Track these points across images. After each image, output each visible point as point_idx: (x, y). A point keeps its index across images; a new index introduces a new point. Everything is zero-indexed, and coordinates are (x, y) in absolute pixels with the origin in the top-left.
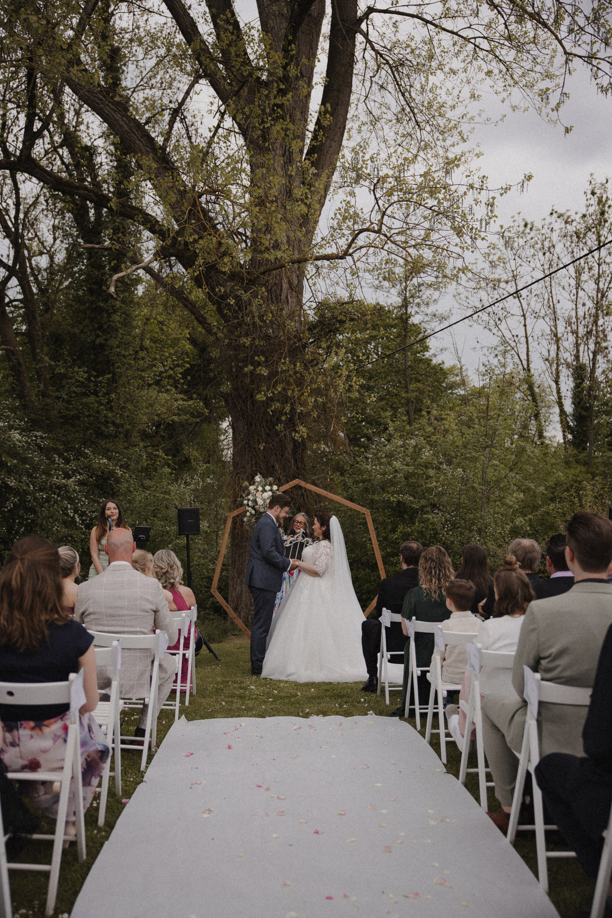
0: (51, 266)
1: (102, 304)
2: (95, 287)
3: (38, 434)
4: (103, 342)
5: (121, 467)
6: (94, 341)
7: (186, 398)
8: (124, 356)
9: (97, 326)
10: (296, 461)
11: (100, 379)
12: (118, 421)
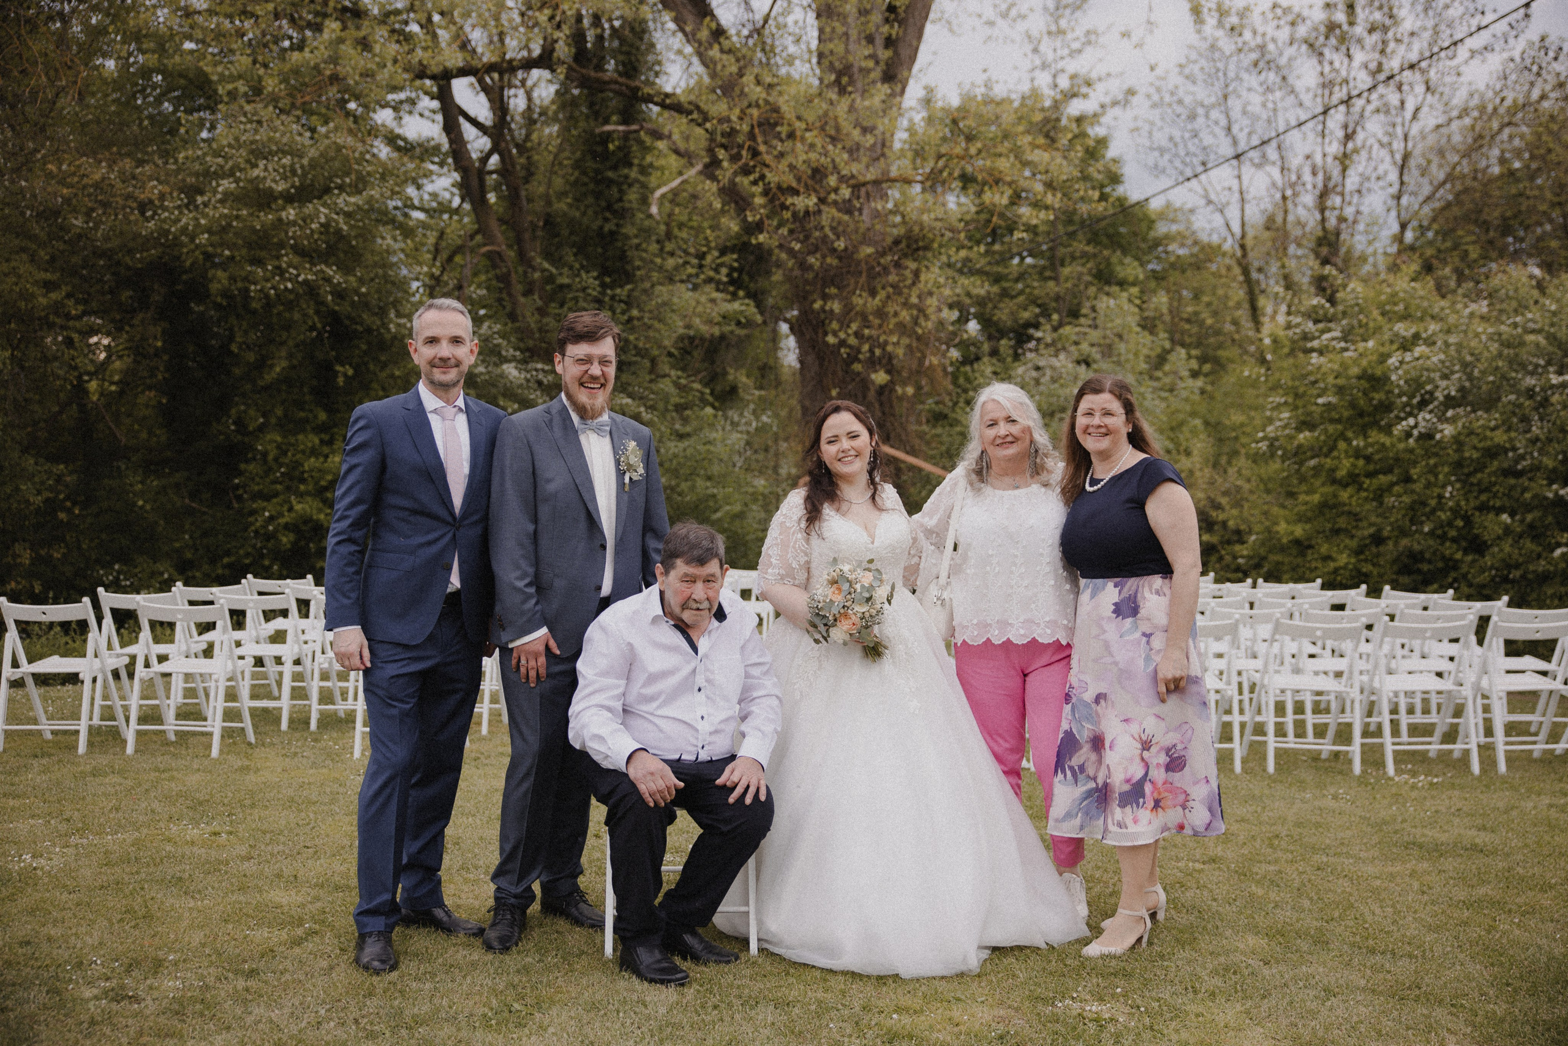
0: (529, 108)
1: (610, 174)
2: (599, 149)
3: (540, 366)
4: (614, 228)
5: (647, 408)
6: (601, 228)
7: (729, 297)
8: (645, 251)
9: (603, 204)
10: (881, 404)
11: (618, 291)
12: (641, 345)
